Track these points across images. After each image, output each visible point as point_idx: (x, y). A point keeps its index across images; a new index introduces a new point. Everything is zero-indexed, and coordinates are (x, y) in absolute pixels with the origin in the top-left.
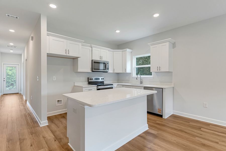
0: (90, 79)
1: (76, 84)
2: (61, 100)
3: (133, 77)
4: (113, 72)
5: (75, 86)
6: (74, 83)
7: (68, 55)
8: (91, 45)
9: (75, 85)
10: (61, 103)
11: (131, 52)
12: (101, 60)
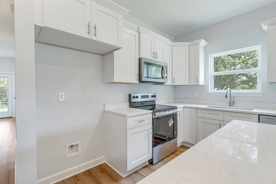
0: (134, 97)
1: (108, 108)
2: (78, 144)
3: (210, 93)
4: (171, 84)
5: (105, 111)
6: (104, 105)
7: (94, 38)
8: (139, 28)
9: (106, 109)
10: (77, 150)
11: (205, 47)
12: (155, 59)
